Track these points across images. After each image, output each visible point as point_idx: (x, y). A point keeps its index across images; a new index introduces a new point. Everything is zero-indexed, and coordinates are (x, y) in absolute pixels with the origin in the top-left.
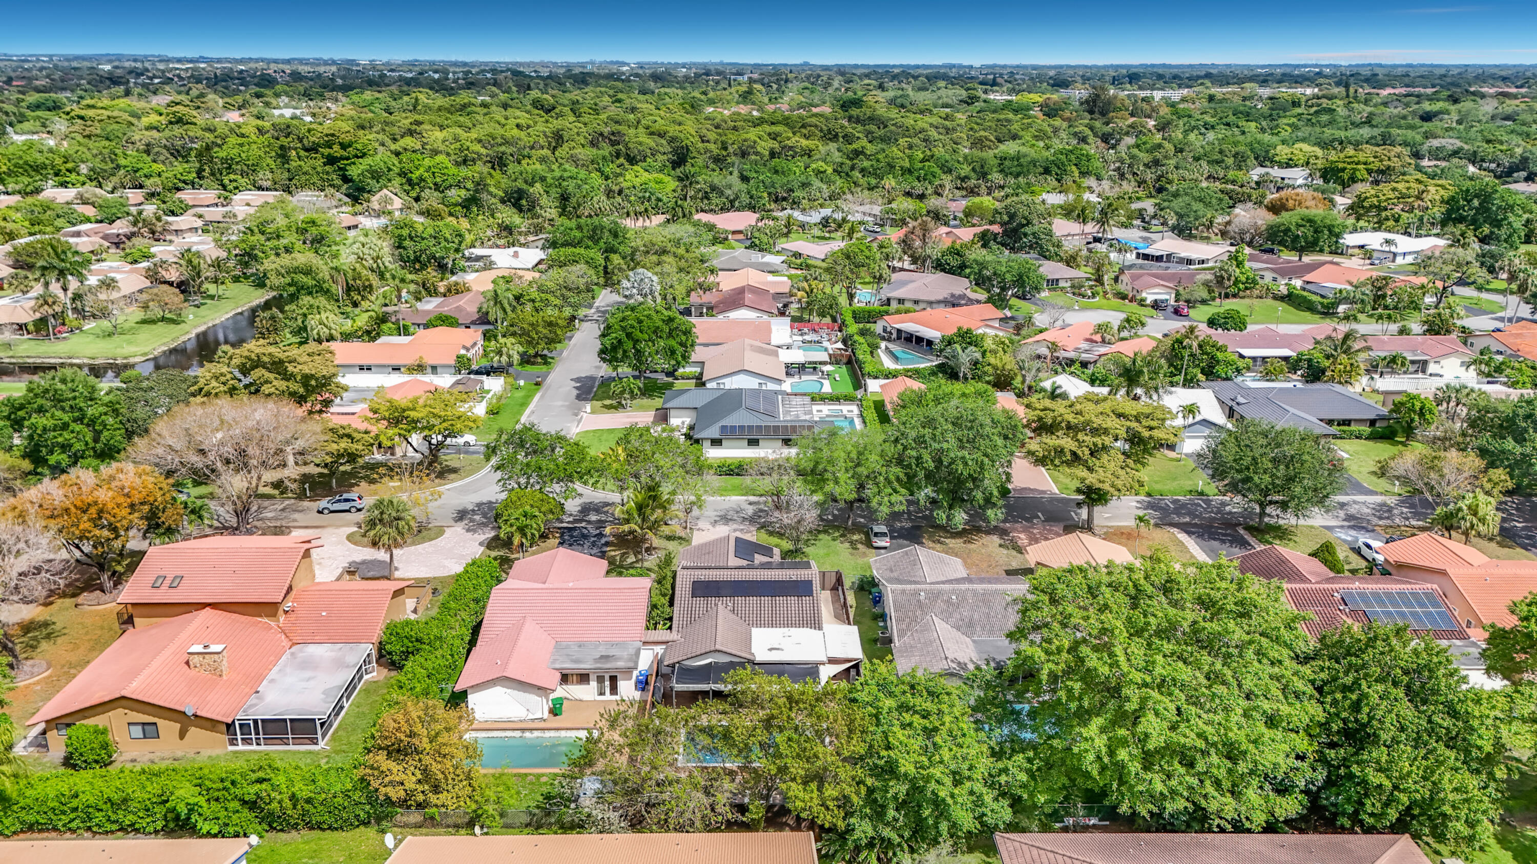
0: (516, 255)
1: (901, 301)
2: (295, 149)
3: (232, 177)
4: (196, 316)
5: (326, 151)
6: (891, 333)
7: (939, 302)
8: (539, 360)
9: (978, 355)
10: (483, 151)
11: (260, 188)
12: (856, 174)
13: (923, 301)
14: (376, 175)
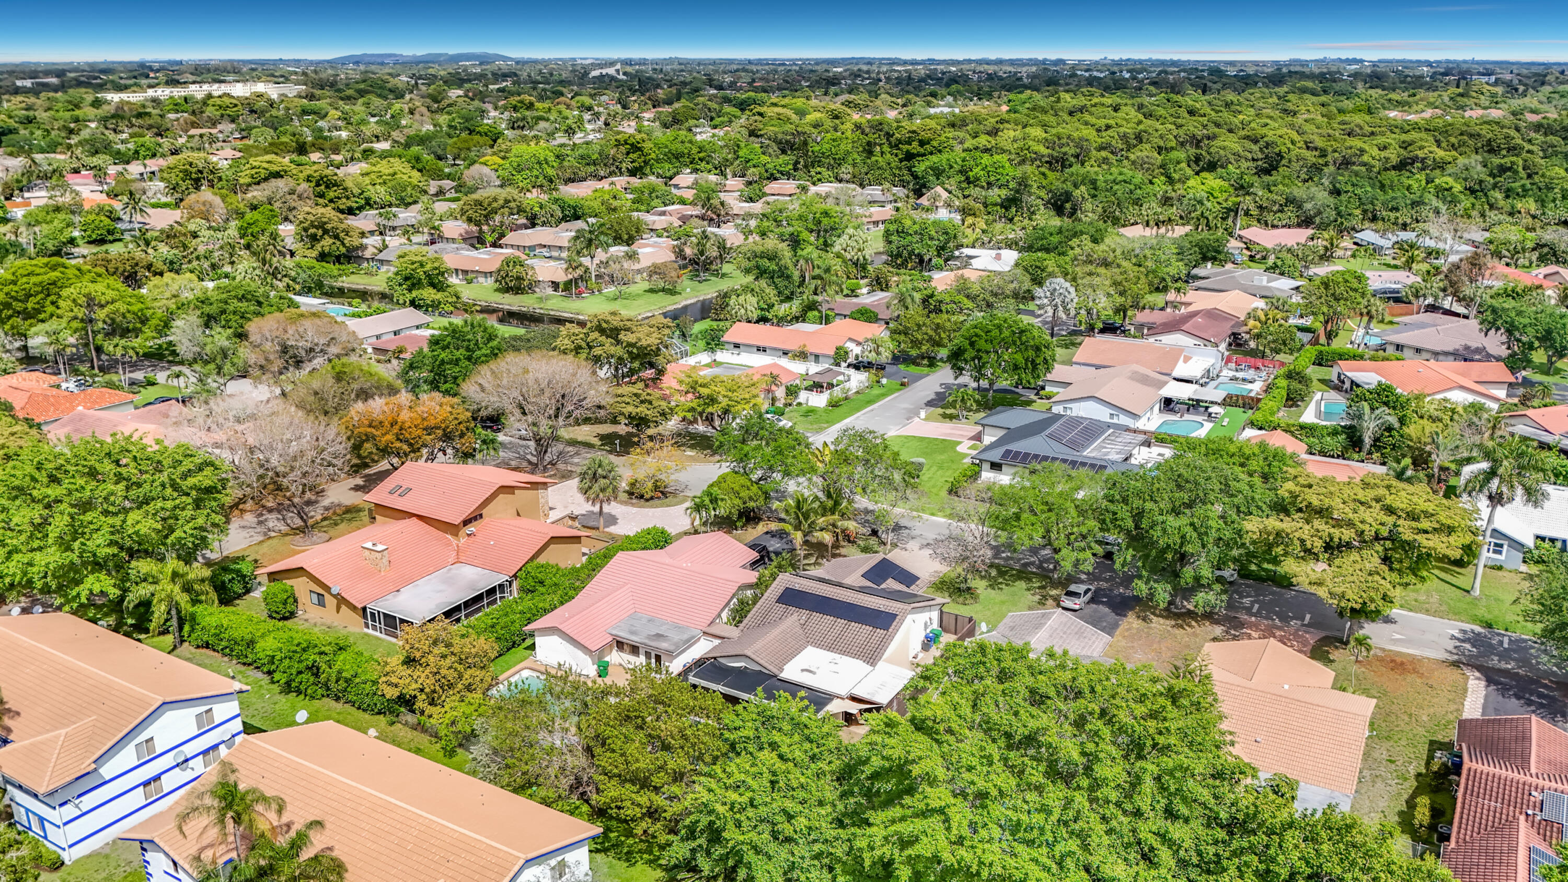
0: (998, 257)
1: (1399, 347)
2: (880, 145)
3: (819, 169)
4: (692, 289)
5: (905, 147)
6: (1343, 382)
7: (1446, 354)
8: (925, 362)
9: (1393, 420)
10: (1045, 151)
11: (840, 181)
12: (1498, 195)
13: (1427, 351)
14: (938, 173)
